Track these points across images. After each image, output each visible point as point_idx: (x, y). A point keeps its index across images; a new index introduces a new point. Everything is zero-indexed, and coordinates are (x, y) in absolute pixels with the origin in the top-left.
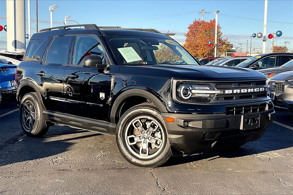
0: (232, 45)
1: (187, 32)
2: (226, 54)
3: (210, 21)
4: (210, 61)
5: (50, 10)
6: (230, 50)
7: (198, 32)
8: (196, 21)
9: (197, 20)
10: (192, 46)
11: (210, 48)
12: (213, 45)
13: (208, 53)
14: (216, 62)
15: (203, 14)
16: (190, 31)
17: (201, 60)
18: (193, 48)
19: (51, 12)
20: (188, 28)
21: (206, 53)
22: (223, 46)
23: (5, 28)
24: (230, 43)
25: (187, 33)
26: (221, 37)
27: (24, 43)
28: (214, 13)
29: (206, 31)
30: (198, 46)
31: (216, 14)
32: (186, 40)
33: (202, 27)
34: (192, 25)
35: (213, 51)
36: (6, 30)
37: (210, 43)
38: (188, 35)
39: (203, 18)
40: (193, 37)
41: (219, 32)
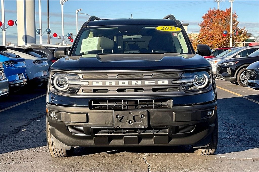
0: (251, 34)
1: (202, 21)
2: (244, 44)
3: (226, 10)
4: (224, 51)
5: (61, 3)
6: (247, 39)
7: (214, 21)
8: (211, 11)
9: (212, 9)
10: (207, 36)
11: (225, 38)
12: (229, 34)
13: (224, 43)
14: (230, 51)
15: (218, 3)
16: (204, 21)
17: (215, 50)
18: (208, 38)
19: (62, 5)
20: (203, 17)
21: (221, 43)
22: (240, 36)
23: (16, 22)
24: (247, 33)
25: (202, 23)
26: (238, 26)
27: (34, 37)
28: (229, 1)
29: (221, 20)
30: (213, 36)
31: (231, 2)
32: (200, 30)
33: (217, 17)
34: (207, 14)
35: (229, 41)
36: (16, 25)
37: (225, 32)
38: (202, 25)
39: (218, 7)
40: (208, 27)
41: (236, 21)
